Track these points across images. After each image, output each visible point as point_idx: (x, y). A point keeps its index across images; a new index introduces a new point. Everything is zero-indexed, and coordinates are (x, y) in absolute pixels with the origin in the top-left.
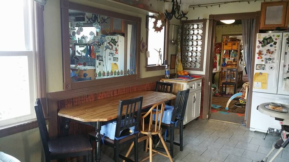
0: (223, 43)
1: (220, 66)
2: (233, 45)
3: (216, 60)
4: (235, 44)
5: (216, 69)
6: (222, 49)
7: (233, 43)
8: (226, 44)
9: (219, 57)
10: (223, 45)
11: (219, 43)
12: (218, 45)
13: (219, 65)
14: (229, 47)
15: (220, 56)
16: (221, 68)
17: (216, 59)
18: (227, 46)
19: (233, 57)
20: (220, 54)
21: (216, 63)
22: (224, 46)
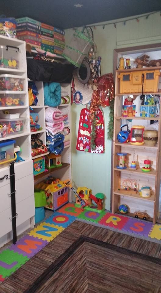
0: (117, 73)
1: (112, 140)
2: (147, 78)
3: (103, 123)
4: (151, 76)
5: (104, 147)
6: (116, 93)
7: (145, 73)
8: (126, 78)
9: (108, 114)
10: (119, 79)
11: (108, 75)
12: (102, 82)
13: (109, 138)
14: (134, 85)
15: (111, 113)
16: (116, 146)
17: (102, 121)
18: (128, 82)
19: (146, 115)
20: (112, 108)
21: (103, 132)
22: (122, 83)
